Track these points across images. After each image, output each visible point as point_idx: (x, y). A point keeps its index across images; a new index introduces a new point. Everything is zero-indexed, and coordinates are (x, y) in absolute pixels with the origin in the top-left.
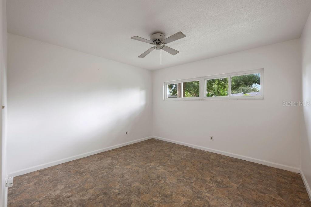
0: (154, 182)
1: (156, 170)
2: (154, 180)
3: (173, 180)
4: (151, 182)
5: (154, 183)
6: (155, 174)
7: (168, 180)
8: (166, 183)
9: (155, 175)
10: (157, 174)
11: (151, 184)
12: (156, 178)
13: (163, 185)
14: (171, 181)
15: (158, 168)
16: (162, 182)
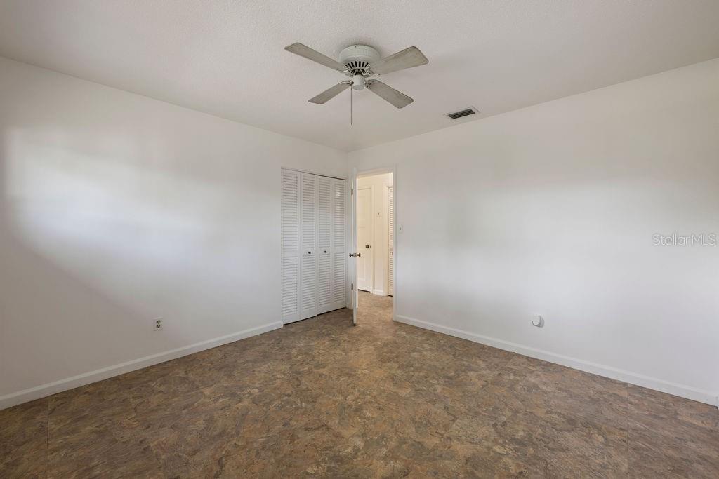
0: (369, 397)
1: (364, 435)
2: (369, 402)
3: (325, 401)
4: (374, 397)
5: (369, 395)
6: (368, 419)
7: (336, 401)
8: (342, 395)
9: (368, 415)
10: (361, 418)
11: (375, 393)
12: (364, 406)
13: (352, 390)
14: (330, 399)
15: (359, 443)
16: (352, 396)
